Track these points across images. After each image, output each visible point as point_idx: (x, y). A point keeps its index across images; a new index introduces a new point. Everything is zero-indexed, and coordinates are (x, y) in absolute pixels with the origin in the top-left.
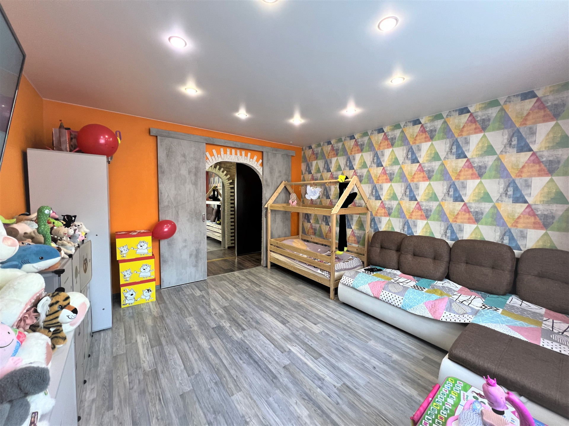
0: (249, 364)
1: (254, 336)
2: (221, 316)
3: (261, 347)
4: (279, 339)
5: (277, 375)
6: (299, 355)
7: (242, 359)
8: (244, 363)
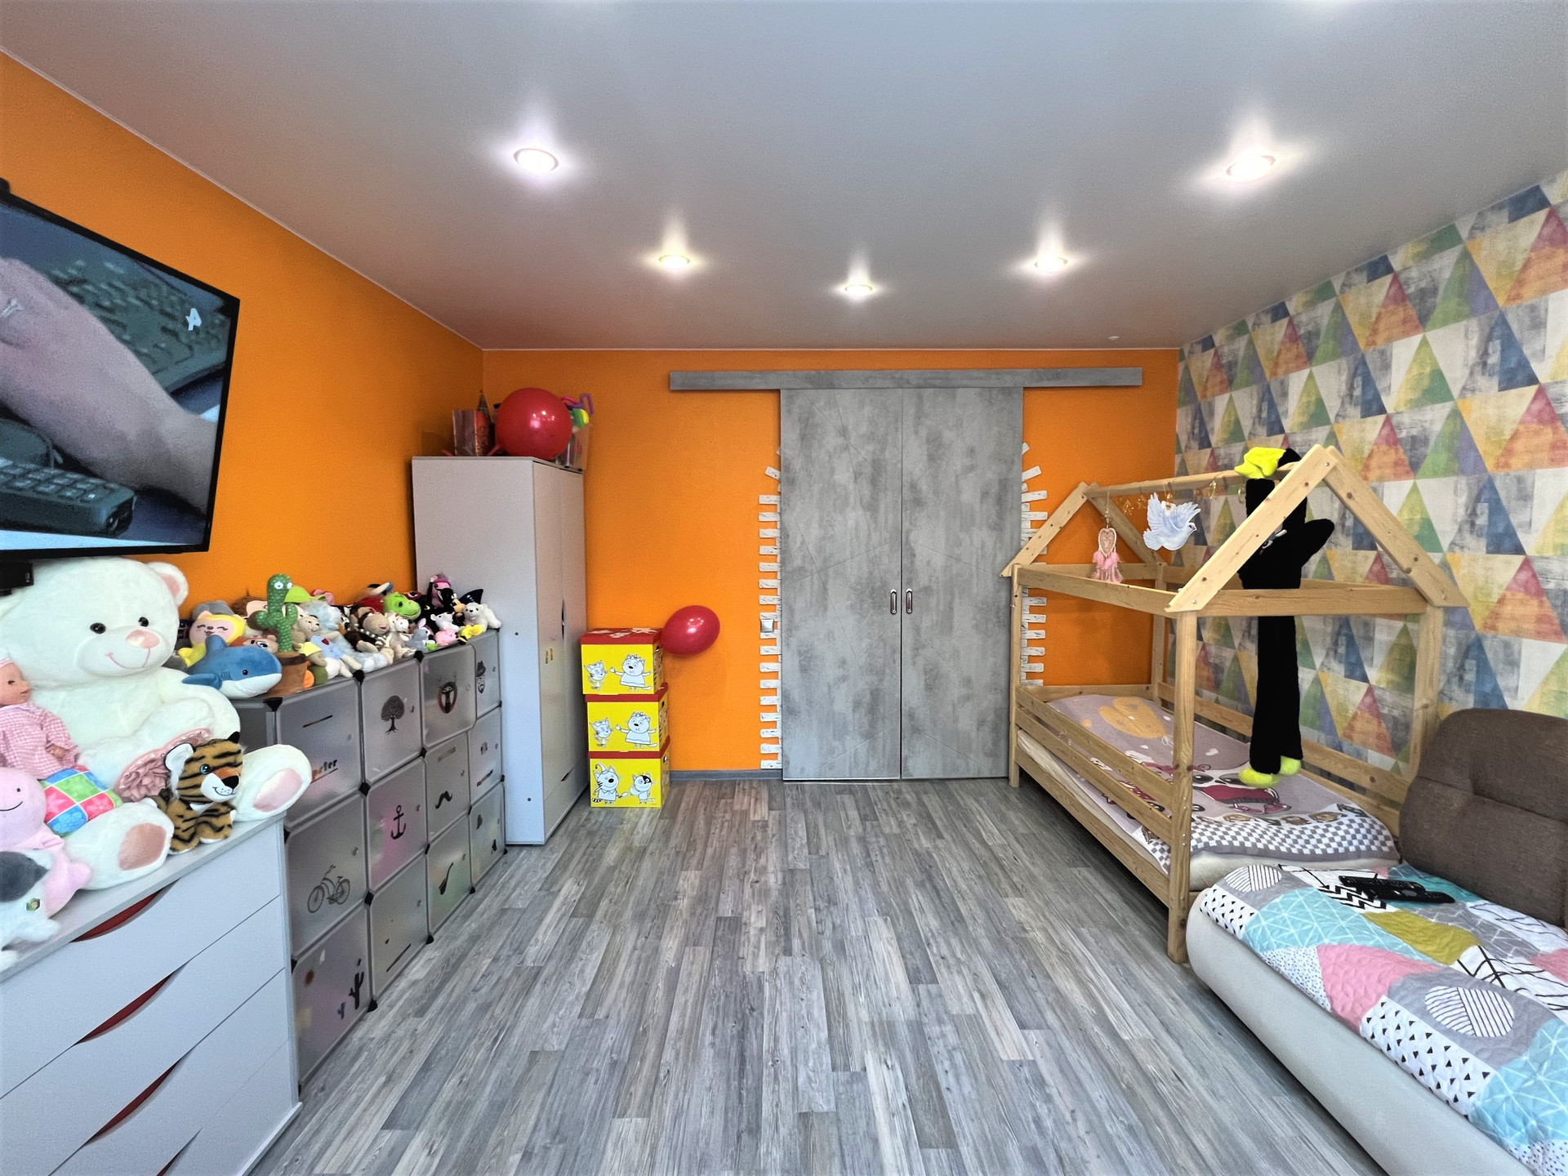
0: (721, 1055)
1: (797, 982)
2: (764, 893)
3: (790, 1020)
4: (859, 1021)
5: (764, 1125)
6: (878, 1103)
7: (717, 1032)
8: (713, 1044)
